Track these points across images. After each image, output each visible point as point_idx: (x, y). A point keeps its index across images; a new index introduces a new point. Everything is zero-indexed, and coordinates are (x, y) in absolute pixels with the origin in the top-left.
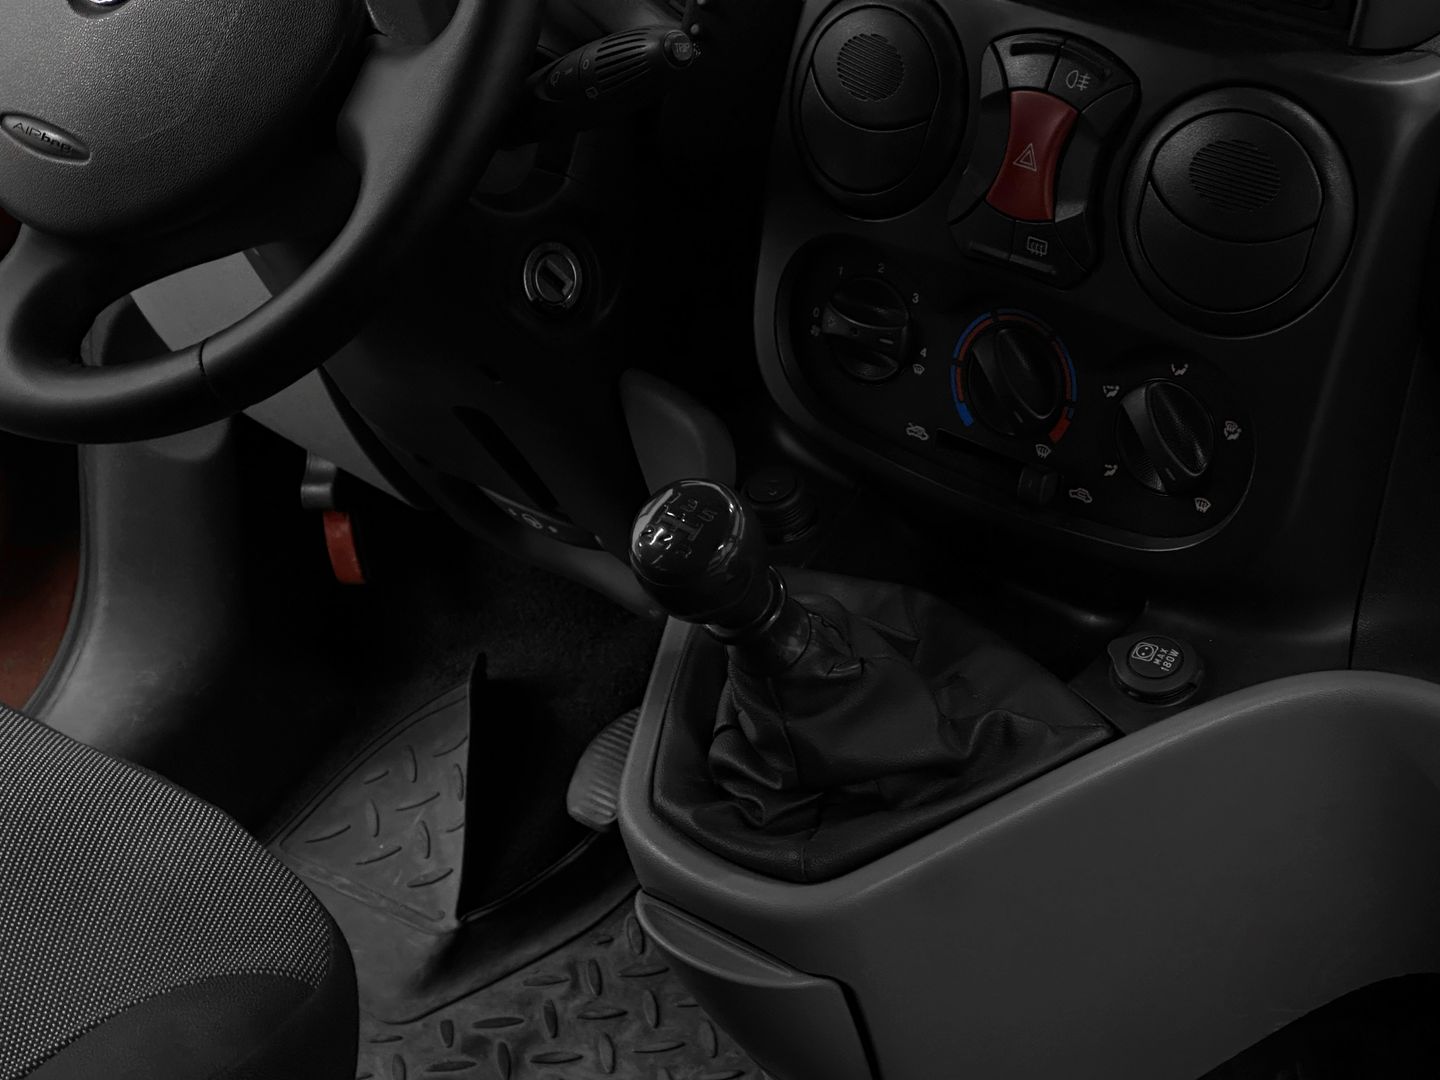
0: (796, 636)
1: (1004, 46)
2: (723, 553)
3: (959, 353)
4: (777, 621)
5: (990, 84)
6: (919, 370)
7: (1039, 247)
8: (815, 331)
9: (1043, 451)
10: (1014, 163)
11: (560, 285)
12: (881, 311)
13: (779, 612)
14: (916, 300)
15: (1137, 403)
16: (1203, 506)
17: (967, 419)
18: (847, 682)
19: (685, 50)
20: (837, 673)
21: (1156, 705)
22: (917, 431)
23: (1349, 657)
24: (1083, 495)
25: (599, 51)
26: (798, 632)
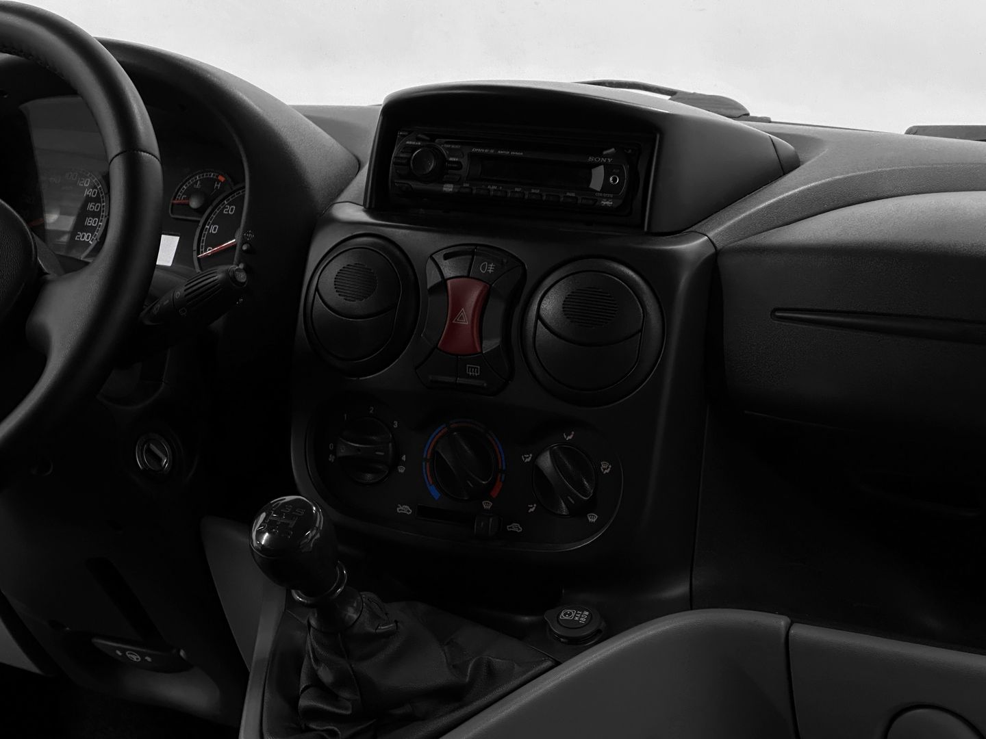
0: (352, 606)
1: (439, 258)
2: (310, 537)
3: (427, 454)
4: (341, 592)
5: (433, 279)
6: (401, 470)
7: (474, 371)
8: (331, 458)
9: (487, 505)
10: (454, 322)
11: (160, 460)
12: (374, 438)
13: (343, 588)
14: (396, 426)
15: (546, 462)
16: (593, 518)
17: (436, 494)
18: (388, 635)
19: (242, 277)
20: (383, 628)
21: (578, 644)
22: (405, 509)
23: (690, 603)
24: (516, 527)
25: (185, 290)
26: (355, 605)
